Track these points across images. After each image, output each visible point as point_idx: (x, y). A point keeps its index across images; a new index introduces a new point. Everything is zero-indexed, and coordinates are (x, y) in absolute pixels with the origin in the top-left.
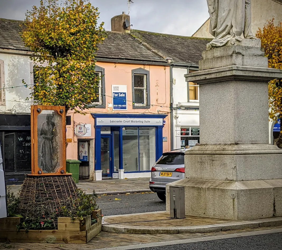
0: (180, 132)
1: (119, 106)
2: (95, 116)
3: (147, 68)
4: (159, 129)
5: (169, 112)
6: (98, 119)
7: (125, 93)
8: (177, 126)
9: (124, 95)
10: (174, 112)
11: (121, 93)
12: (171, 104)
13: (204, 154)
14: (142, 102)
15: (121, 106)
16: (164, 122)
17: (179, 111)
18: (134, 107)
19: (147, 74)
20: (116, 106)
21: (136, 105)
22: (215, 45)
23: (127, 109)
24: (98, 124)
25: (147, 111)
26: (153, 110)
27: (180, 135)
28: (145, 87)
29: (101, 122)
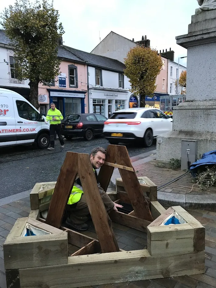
0: (92, 101)
1: (62, 85)
2: (49, 91)
3: (76, 65)
4: (82, 99)
5: (87, 90)
6: (51, 93)
7: (65, 78)
8: (91, 98)
9: (64, 79)
10: (90, 90)
11: (63, 78)
12: (88, 86)
13: (197, 109)
14: (74, 84)
15: (63, 85)
16: (85, 96)
17: (92, 90)
18: (70, 87)
19: (76, 69)
20: (61, 85)
21: (71, 85)
22: (206, 9)
23: (66, 88)
24: (51, 95)
25: (76, 89)
26: (79, 89)
27: (92, 103)
28: (75, 76)
29: (53, 94)
